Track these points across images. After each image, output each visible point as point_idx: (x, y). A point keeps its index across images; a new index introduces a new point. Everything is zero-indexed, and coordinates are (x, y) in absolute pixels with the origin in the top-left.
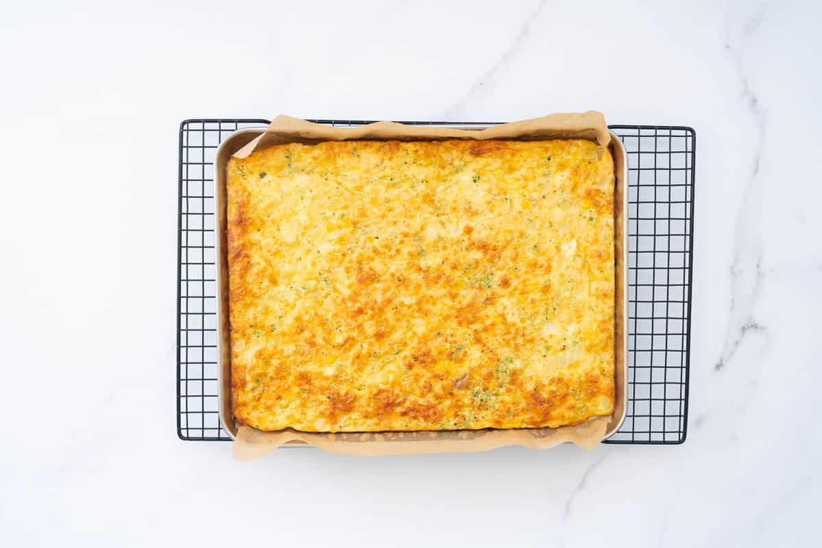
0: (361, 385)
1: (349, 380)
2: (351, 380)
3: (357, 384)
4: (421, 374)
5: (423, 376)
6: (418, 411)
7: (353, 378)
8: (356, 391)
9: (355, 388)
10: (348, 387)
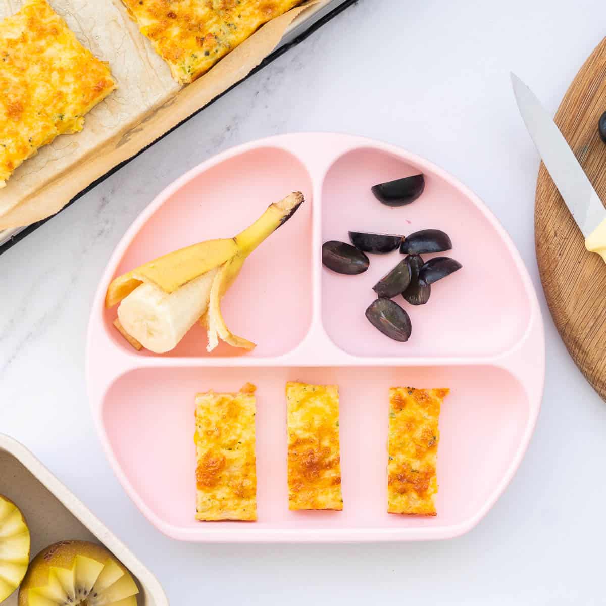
0: (234, 443)
1: (212, 432)
2: (216, 433)
3: (226, 440)
4: (418, 418)
5: (421, 422)
6: (411, 482)
7: (219, 429)
8: (225, 452)
9: (222, 447)
10: (211, 446)
